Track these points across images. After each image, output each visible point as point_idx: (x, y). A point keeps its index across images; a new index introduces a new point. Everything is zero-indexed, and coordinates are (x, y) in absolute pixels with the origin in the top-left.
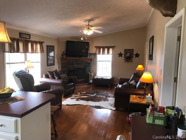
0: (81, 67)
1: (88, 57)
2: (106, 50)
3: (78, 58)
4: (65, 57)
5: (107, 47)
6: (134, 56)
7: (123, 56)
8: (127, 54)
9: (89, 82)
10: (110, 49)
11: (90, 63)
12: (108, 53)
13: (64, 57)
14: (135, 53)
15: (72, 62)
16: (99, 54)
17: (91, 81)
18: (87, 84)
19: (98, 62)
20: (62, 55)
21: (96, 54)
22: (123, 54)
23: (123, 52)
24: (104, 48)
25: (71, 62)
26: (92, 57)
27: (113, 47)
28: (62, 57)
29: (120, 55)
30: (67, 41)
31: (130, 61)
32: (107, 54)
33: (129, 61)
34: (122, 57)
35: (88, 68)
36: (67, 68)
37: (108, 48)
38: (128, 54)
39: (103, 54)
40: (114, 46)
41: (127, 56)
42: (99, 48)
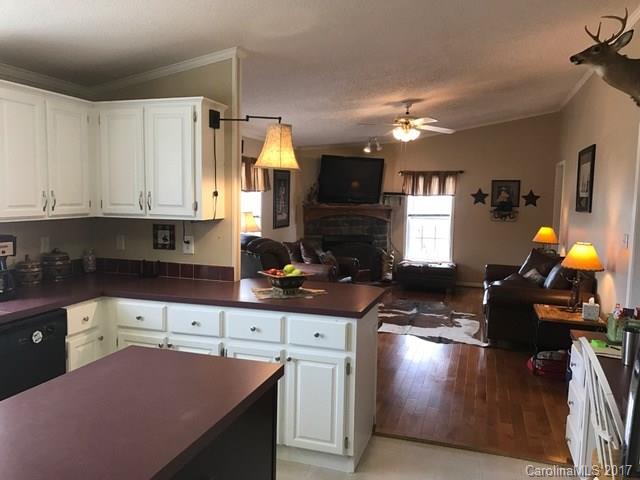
0: (360, 232)
1: (381, 203)
2: (435, 182)
3: (353, 206)
6: (523, 201)
7: (488, 200)
8: (499, 194)
10: (447, 180)
11: (386, 222)
12: (442, 190)
14: (525, 192)
15: (335, 216)
16: (413, 194)
19: (409, 218)
21: (404, 194)
22: (487, 195)
23: (487, 190)
24: (428, 177)
25: (332, 219)
26: (391, 203)
27: (455, 174)
28: (307, 202)
29: (479, 197)
30: (324, 156)
31: (509, 215)
32: (439, 194)
33: (505, 216)
34: (484, 203)
35: (380, 236)
38: (504, 196)
39: (425, 193)
40: (461, 172)
41: (500, 199)
42: (414, 176)
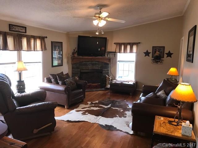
0: (97, 68)
1: (106, 56)
2: (129, 47)
4: (76, 55)
5: (129, 44)
6: (165, 55)
7: (151, 55)
9: (106, 87)
10: (134, 46)
11: (108, 64)
12: (131, 51)
13: (74, 56)
16: (119, 53)
17: (109, 86)
18: (103, 89)
19: (118, 62)
20: (73, 54)
22: (150, 53)
24: (126, 45)
26: (111, 56)
27: (137, 44)
28: (72, 55)
29: (147, 54)
30: (79, 36)
31: (160, 61)
32: (130, 53)
33: (158, 62)
34: (149, 56)
35: (106, 69)
36: (79, 70)
37: (132, 45)
38: (157, 53)
39: (124, 52)
42: (119, 45)
